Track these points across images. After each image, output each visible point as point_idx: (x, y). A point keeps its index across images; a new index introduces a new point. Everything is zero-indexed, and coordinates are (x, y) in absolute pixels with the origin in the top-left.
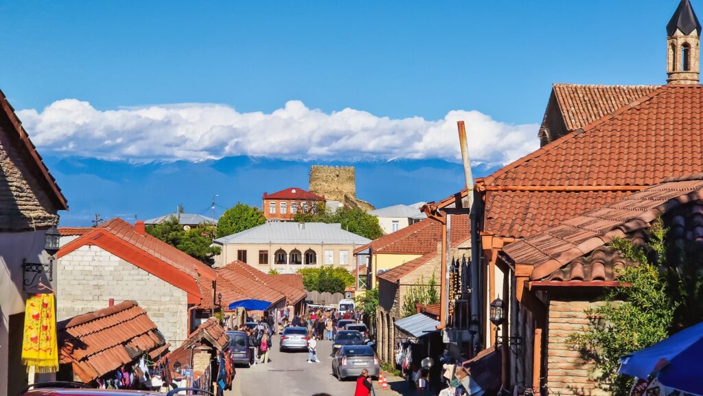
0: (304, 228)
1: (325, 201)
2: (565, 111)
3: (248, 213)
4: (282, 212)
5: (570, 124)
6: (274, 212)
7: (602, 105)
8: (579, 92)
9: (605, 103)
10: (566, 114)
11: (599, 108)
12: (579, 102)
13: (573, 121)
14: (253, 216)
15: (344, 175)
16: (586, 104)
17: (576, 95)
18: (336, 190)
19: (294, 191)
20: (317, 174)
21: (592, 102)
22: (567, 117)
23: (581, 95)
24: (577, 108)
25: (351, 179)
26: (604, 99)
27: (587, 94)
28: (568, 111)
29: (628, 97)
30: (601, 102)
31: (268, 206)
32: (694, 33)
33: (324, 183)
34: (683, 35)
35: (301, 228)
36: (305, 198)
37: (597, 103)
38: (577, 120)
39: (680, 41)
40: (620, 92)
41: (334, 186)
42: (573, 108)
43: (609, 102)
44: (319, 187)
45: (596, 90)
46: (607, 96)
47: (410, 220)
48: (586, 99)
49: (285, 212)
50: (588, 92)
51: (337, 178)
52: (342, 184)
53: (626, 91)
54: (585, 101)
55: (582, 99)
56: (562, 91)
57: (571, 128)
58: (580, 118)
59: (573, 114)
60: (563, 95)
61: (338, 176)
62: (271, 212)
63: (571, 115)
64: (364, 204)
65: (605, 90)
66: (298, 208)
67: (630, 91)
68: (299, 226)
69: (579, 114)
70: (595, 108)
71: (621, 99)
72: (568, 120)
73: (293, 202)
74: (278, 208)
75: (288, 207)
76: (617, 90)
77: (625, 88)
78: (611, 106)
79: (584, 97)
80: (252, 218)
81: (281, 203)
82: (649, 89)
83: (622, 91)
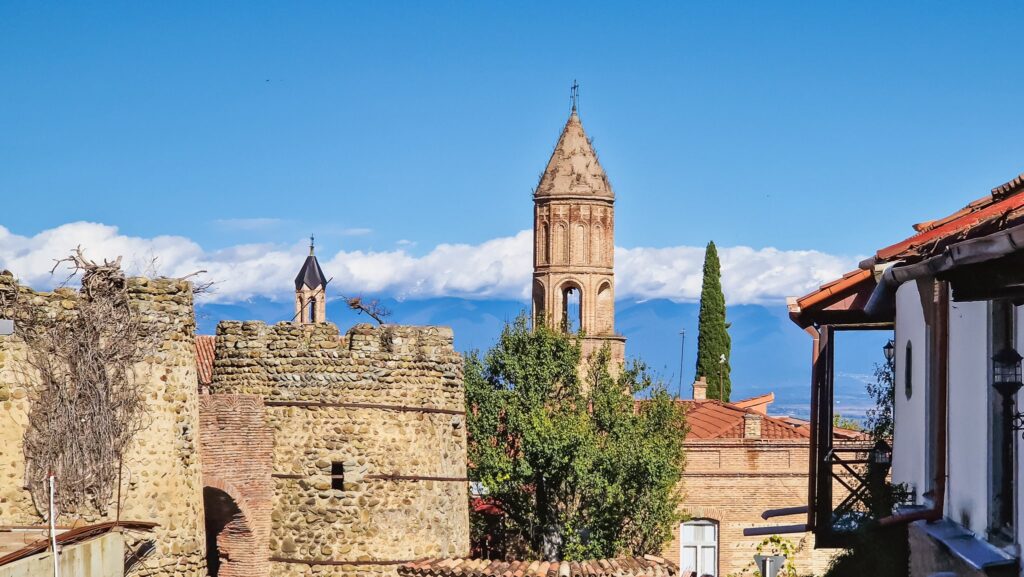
32: (320, 287)
34: (309, 289)
39: (307, 295)
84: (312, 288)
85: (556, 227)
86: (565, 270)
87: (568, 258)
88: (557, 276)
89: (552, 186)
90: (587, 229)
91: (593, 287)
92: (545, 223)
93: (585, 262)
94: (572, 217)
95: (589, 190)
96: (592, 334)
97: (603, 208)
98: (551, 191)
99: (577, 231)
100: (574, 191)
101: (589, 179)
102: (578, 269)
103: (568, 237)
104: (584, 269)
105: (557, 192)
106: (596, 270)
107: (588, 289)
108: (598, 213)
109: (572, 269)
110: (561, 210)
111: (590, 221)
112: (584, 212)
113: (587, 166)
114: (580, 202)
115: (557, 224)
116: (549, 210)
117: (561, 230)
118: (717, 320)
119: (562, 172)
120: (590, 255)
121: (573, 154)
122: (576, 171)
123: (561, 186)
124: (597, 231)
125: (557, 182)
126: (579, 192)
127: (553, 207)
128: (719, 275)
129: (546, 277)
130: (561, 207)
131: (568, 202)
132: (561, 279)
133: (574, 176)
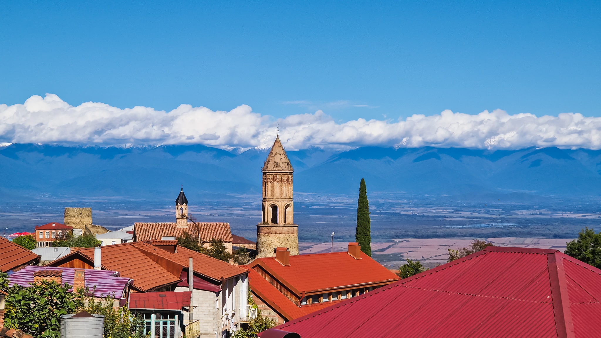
0: (57, 251)
1: (73, 230)
2: (137, 234)
3: (25, 241)
4: (46, 237)
5: (138, 239)
6: (42, 237)
7: (151, 231)
8: (143, 226)
9: (152, 230)
10: (137, 236)
11: (149, 233)
12: (143, 230)
13: (139, 238)
14: (28, 243)
15: (85, 213)
16: (145, 231)
17: (142, 227)
18: (80, 222)
19: (54, 225)
20: (68, 213)
21: (148, 230)
22: (137, 237)
23: (144, 228)
24: (141, 233)
25: (89, 215)
26: (152, 229)
27: (146, 227)
28: (138, 234)
29: (161, 227)
30: (151, 230)
31: (38, 234)
32: (185, 204)
33: (73, 218)
34: (180, 205)
35: (55, 251)
36: (60, 229)
37: (149, 230)
38: (141, 238)
39: (179, 207)
40: (159, 226)
41: (78, 220)
42: (140, 233)
43: (154, 230)
44: (70, 220)
45: (150, 225)
46: (153, 227)
47: (122, 240)
48: (146, 229)
49: (48, 237)
50: (147, 226)
51: (80, 215)
52: (84, 218)
53: (161, 225)
54: (145, 230)
55: (144, 229)
56: (137, 226)
57: (138, 241)
58: (142, 237)
59: (140, 235)
60: (138, 227)
61: (81, 214)
62: (40, 237)
63: (139, 236)
64: (99, 228)
65: (153, 225)
66: (56, 235)
67: (162, 225)
68: (54, 250)
69: (142, 235)
70: (148, 233)
71: (158, 229)
72: (137, 238)
73: (53, 231)
74: (44, 235)
75: (50, 234)
76: (158, 225)
77: (160, 224)
78: (154, 231)
79: (145, 228)
80: (28, 244)
81: (46, 232)
82: (169, 224)
83: (159, 225)
84: (182, 204)
85: (268, 183)
86: (272, 200)
87: (273, 196)
88: (269, 202)
89: (267, 167)
90: (280, 184)
91: (283, 207)
92: (265, 181)
93: (280, 197)
94: (274, 179)
95: (280, 169)
96: (282, 224)
97: (287, 176)
98: (267, 169)
99: (277, 185)
100: (274, 170)
101: (281, 165)
102: (276, 200)
103: (273, 187)
104: (279, 200)
105: (268, 170)
106: (284, 200)
107: (280, 207)
108: (285, 178)
109: (274, 199)
110: (270, 177)
111: (281, 181)
112: (279, 177)
113: (281, 159)
114: (277, 173)
115: (269, 182)
116: (266, 176)
117: (270, 184)
118: (364, 211)
119: (271, 162)
120: (281, 194)
121: (276, 154)
122: (276, 161)
123: (270, 167)
124: (285, 184)
125: (269, 166)
126: (277, 170)
127: (267, 175)
128: (366, 192)
129: (265, 202)
130: (270, 175)
131: (273, 174)
132: (270, 203)
133: (275, 163)
